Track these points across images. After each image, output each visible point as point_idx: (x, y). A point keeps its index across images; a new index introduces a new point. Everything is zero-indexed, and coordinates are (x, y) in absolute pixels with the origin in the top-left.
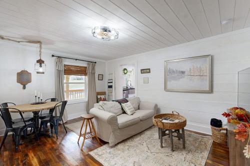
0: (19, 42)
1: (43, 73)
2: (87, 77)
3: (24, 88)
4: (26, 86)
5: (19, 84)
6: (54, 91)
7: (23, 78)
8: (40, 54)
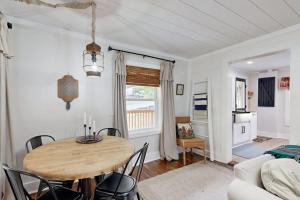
0: (55, 7)
1: (98, 74)
2: (159, 89)
3: (68, 107)
4: (71, 103)
5: (61, 100)
6: (112, 114)
7: (67, 89)
8: (93, 31)
